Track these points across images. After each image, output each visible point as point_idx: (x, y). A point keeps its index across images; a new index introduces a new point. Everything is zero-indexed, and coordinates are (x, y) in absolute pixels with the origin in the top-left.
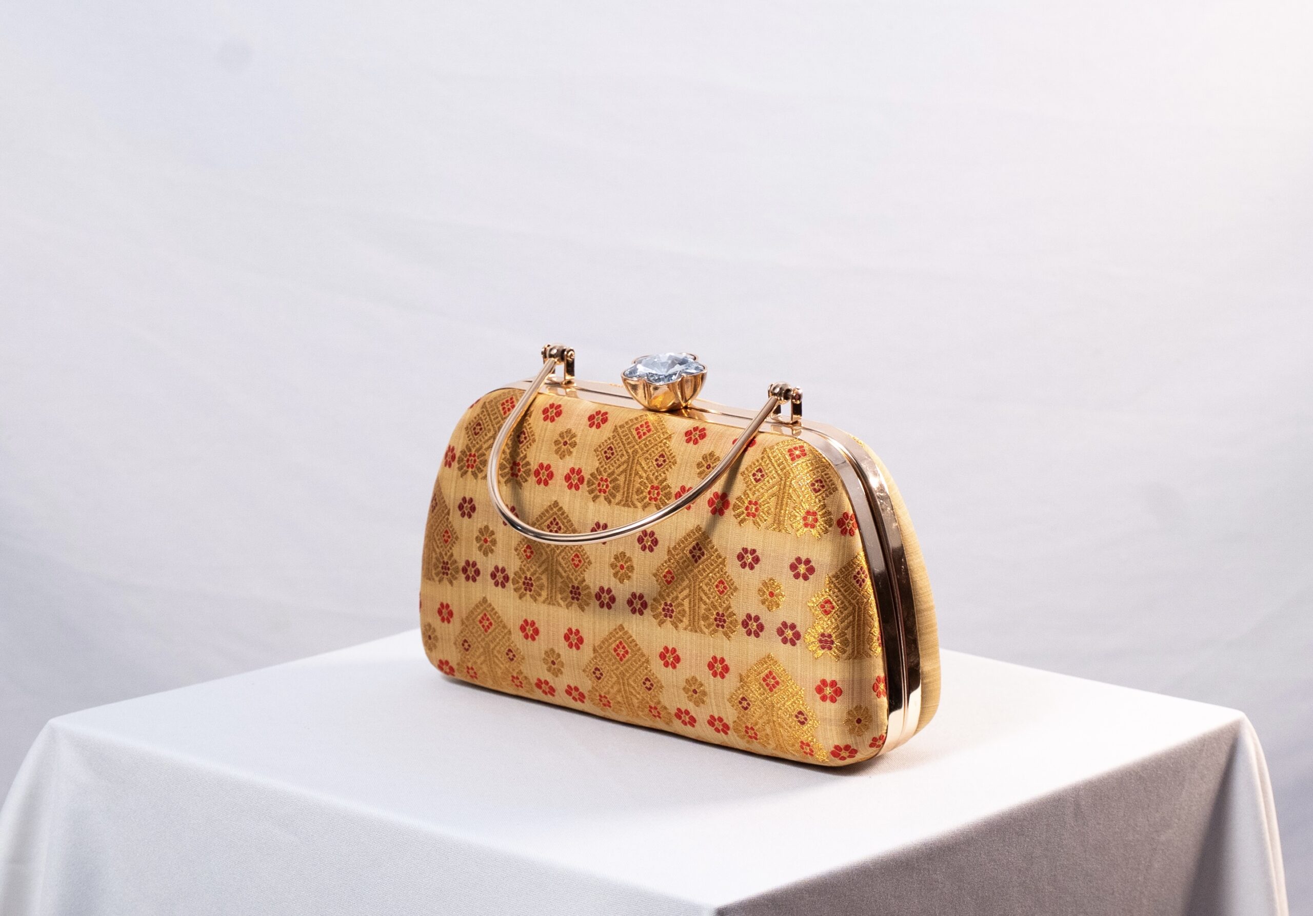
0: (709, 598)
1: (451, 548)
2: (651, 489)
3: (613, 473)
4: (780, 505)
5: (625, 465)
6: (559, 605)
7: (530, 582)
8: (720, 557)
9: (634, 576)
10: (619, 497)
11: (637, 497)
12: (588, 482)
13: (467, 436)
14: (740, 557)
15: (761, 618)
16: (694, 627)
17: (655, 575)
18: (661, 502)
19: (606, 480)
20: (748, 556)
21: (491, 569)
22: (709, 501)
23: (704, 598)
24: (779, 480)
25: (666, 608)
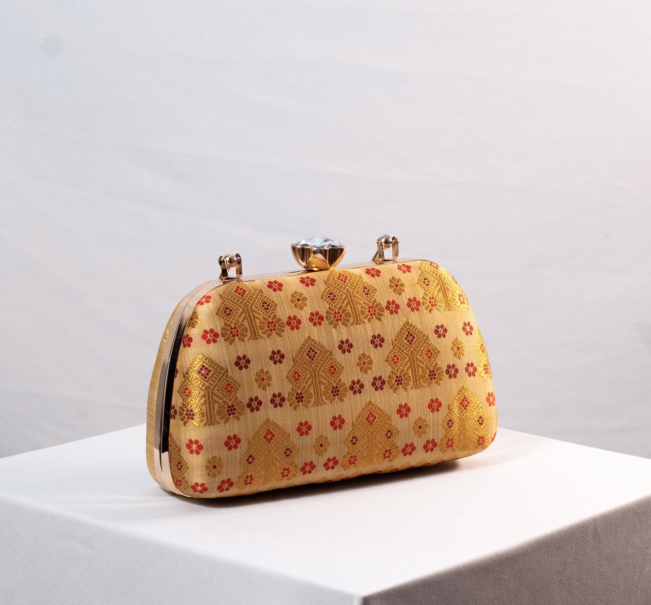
0: (423, 363)
1: (235, 395)
2: (369, 309)
3: (341, 306)
4: (445, 295)
5: (347, 300)
6: (326, 403)
7: (301, 396)
8: (425, 336)
9: (373, 367)
10: (351, 320)
11: (363, 316)
12: (327, 318)
13: (221, 318)
14: (436, 332)
15: (456, 365)
16: (417, 386)
17: (387, 361)
18: (378, 314)
19: (339, 313)
20: (440, 330)
21: (270, 397)
22: (407, 305)
23: (421, 364)
24: (438, 281)
25: (397, 379)
